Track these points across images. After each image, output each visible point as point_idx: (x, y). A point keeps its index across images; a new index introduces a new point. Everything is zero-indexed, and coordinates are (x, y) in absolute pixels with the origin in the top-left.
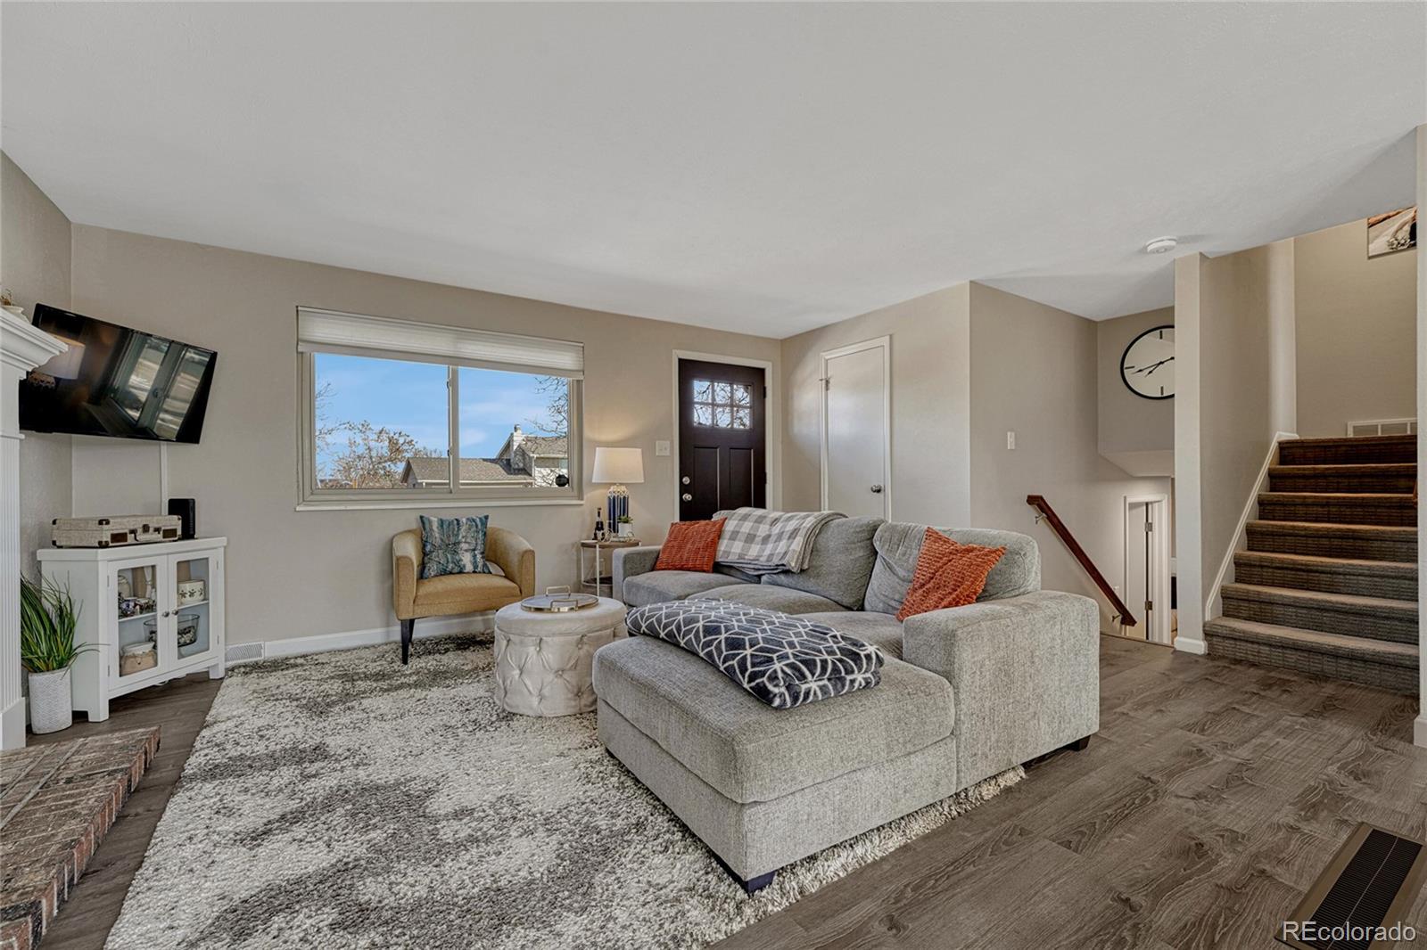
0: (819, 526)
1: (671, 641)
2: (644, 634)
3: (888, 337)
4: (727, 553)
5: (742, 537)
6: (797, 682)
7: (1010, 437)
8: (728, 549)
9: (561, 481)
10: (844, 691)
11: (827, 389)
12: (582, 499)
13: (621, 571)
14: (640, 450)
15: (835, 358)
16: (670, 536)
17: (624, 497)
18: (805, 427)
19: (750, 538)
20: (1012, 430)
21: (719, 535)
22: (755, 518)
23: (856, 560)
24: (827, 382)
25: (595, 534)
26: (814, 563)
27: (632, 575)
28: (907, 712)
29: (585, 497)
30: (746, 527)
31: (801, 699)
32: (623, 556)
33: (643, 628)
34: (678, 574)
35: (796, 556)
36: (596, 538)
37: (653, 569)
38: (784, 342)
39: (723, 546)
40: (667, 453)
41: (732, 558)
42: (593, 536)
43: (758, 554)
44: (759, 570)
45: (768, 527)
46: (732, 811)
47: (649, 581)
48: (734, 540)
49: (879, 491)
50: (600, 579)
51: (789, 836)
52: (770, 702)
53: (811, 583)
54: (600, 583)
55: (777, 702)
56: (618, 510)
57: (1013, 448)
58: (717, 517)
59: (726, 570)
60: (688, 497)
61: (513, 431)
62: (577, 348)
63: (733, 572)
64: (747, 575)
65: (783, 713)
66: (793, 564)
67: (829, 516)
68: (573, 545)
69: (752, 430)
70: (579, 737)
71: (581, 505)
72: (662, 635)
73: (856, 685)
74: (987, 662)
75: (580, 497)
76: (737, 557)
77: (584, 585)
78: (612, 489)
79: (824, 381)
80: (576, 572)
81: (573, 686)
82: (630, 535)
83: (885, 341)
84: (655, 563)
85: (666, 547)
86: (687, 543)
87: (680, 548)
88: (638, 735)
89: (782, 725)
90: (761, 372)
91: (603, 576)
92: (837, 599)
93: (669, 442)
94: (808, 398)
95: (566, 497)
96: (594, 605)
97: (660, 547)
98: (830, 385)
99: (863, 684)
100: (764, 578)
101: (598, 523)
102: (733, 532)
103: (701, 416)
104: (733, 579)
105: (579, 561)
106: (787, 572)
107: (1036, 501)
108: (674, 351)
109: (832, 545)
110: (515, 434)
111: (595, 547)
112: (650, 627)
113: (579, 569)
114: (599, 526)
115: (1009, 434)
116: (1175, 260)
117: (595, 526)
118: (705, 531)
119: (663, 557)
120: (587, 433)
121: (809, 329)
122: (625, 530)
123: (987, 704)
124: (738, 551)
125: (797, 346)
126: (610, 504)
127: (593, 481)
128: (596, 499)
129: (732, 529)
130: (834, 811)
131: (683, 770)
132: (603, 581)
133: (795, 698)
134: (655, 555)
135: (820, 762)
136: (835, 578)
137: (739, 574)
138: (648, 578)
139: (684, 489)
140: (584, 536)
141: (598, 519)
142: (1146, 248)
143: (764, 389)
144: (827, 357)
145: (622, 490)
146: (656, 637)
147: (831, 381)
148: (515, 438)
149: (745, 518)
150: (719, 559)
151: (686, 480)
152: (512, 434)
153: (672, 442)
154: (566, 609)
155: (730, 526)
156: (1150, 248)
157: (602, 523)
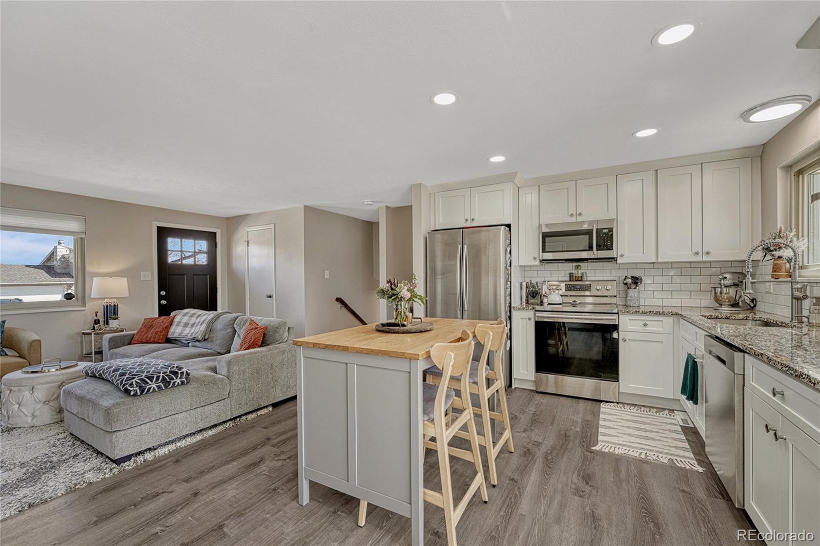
0: (215, 319)
1: (101, 378)
2: (91, 376)
3: (273, 225)
4: (174, 333)
5: (182, 324)
6: (144, 385)
7: (327, 273)
8: (174, 331)
9: (69, 297)
10: (170, 386)
11: (248, 246)
12: (85, 307)
13: (107, 346)
14: (126, 279)
15: (250, 230)
16: (142, 326)
17: (115, 305)
18: (238, 264)
19: (186, 325)
20: (327, 270)
21: (171, 324)
22: (190, 315)
23: (228, 333)
24: (248, 242)
25: (94, 327)
26: (211, 336)
27: (115, 348)
28: (203, 391)
29: (87, 305)
30: (185, 319)
31: (146, 391)
32: (108, 338)
33: (90, 374)
34: (142, 346)
35: (202, 333)
36: (94, 328)
37: (129, 344)
38: (228, 219)
39: (172, 329)
40: (149, 278)
41: (176, 335)
42: (92, 328)
43: (188, 332)
44: (187, 340)
45: (195, 319)
46: (108, 436)
47: (123, 351)
48: (178, 326)
49: (270, 297)
50: (95, 352)
51: (137, 441)
52: (130, 393)
53: (209, 346)
54: (95, 354)
55: (132, 393)
56: (111, 312)
57: (328, 277)
58: (172, 314)
59: (173, 341)
60: (163, 302)
61: (57, 244)
62: (81, 219)
63: (177, 342)
64: (184, 343)
65: (136, 398)
66: (199, 337)
67: (222, 313)
68: (77, 333)
69: (207, 265)
70: (56, 429)
71: (85, 310)
72: (97, 375)
73: (176, 384)
74: (247, 370)
75: (84, 304)
76: (178, 334)
77: (84, 357)
78: (106, 301)
79: (246, 242)
80: (80, 349)
81: (55, 408)
82: (118, 326)
83: (272, 226)
84: (131, 340)
85: (137, 333)
86: (152, 329)
87: (147, 331)
88: (80, 420)
89: (135, 401)
90: (215, 233)
91: (96, 351)
92: (218, 351)
93: (150, 273)
94: (239, 249)
95: (74, 306)
96: (76, 365)
97: (136, 332)
98: (250, 244)
99: (180, 383)
100: (190, 344)
101: (95, 320)
102: (178, 322)
103: (172, 258)
104: (175, 345)
105: (82, 342)
106: (197, 340)
107: (339, 300)
108: (153, 222)
109: (219, 327)
110: (58, 247)
111: (91, 334)
112: (92, 373)
113: (82, 347)
114: (97, 322)
115: (326, 271)
116: (379, 207)
117: (93, 322)
118: (163, 322)
119: (136, 337)
120: (89, 268)
121: (238, 215)
122: (113, 324)
123: (247, 385)
124: (180, 331)
125: (233, 222)
126: (104, 309)
127: (92, 297)
128: (94, 307)
129: (178, 320)
130: (162, 430)
131: (94, 427)
132: (96, 353)
133: (142, 392)
134: (132, 336)
135: (153, 413)
136: (218, 342)
137: (180, 343)
138: (124, 349)
139: (161, 298)
140: (86, 328)
141: (95, 318)
142: (363, 203)
143: (216, 243)
144: (248, 230)
145: (113, 301)
146: (95, 377)
147: (250, 242)
148: (58, 250)
149: (185, 315)
150: (169, 336)
151: (163, 293)
152: (56, 248)
153: (152, 273)
154: (54, 370)
155: (177, 319)
156: (365, 203)
157: (99, 320)
